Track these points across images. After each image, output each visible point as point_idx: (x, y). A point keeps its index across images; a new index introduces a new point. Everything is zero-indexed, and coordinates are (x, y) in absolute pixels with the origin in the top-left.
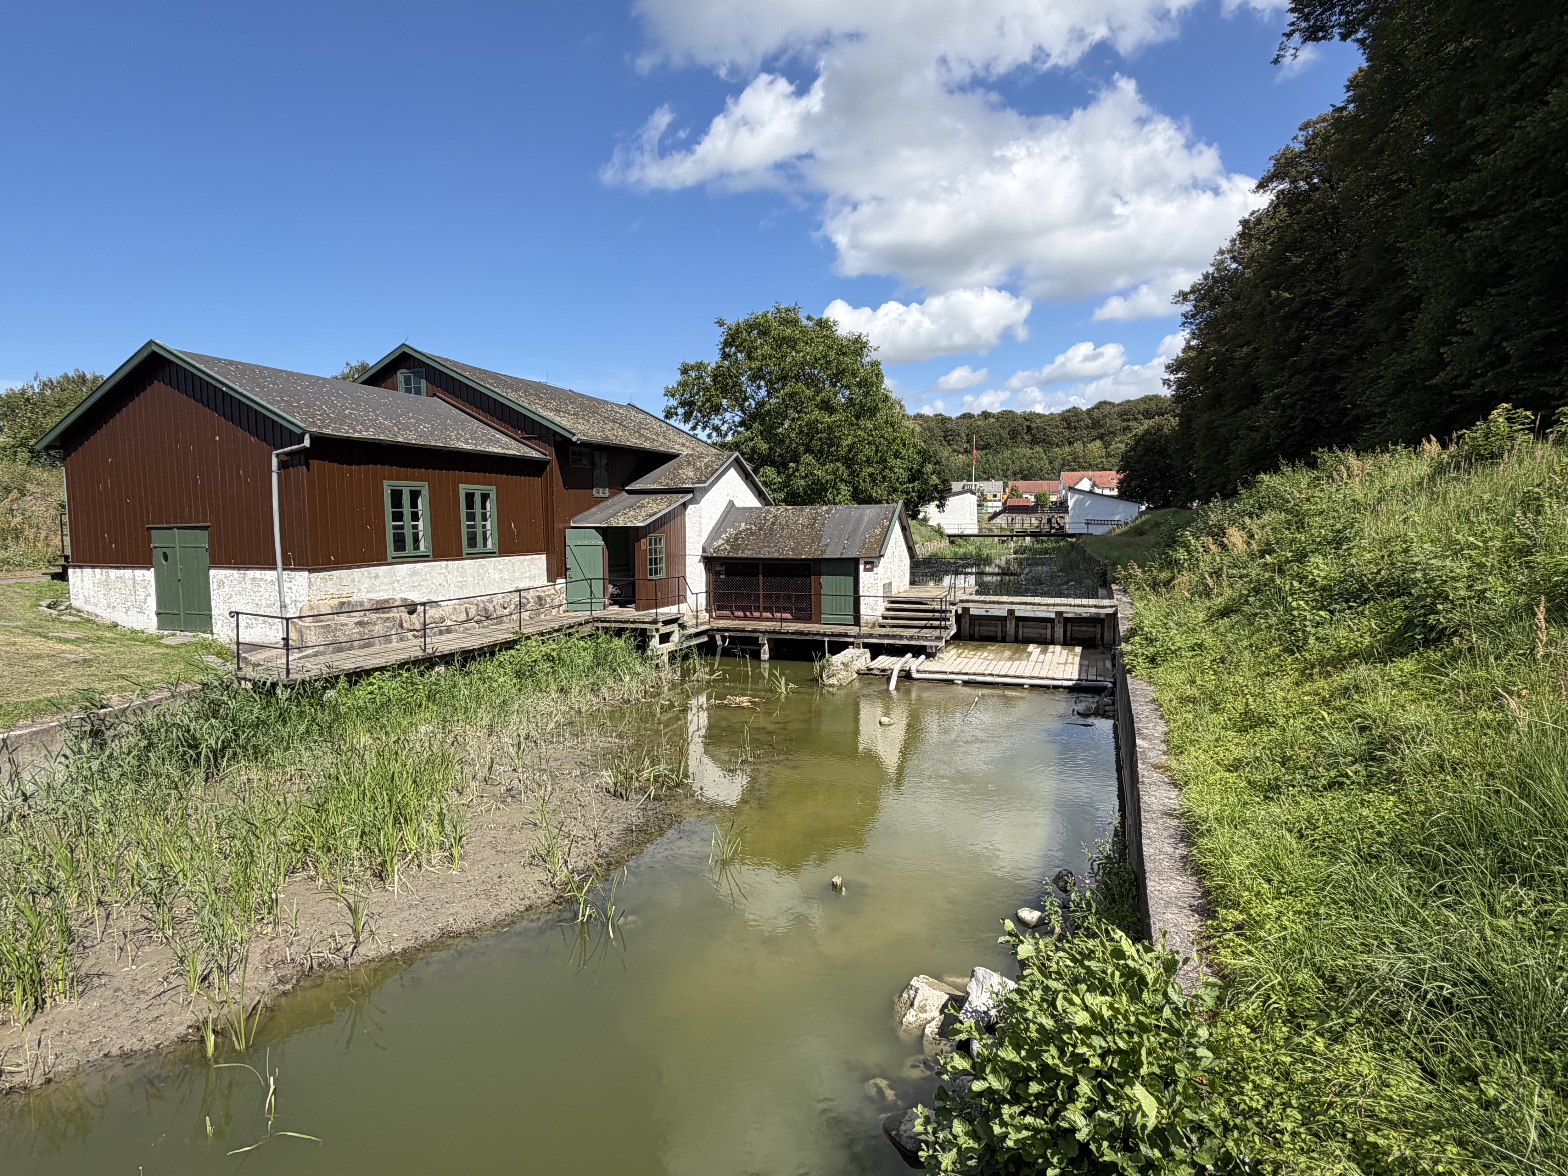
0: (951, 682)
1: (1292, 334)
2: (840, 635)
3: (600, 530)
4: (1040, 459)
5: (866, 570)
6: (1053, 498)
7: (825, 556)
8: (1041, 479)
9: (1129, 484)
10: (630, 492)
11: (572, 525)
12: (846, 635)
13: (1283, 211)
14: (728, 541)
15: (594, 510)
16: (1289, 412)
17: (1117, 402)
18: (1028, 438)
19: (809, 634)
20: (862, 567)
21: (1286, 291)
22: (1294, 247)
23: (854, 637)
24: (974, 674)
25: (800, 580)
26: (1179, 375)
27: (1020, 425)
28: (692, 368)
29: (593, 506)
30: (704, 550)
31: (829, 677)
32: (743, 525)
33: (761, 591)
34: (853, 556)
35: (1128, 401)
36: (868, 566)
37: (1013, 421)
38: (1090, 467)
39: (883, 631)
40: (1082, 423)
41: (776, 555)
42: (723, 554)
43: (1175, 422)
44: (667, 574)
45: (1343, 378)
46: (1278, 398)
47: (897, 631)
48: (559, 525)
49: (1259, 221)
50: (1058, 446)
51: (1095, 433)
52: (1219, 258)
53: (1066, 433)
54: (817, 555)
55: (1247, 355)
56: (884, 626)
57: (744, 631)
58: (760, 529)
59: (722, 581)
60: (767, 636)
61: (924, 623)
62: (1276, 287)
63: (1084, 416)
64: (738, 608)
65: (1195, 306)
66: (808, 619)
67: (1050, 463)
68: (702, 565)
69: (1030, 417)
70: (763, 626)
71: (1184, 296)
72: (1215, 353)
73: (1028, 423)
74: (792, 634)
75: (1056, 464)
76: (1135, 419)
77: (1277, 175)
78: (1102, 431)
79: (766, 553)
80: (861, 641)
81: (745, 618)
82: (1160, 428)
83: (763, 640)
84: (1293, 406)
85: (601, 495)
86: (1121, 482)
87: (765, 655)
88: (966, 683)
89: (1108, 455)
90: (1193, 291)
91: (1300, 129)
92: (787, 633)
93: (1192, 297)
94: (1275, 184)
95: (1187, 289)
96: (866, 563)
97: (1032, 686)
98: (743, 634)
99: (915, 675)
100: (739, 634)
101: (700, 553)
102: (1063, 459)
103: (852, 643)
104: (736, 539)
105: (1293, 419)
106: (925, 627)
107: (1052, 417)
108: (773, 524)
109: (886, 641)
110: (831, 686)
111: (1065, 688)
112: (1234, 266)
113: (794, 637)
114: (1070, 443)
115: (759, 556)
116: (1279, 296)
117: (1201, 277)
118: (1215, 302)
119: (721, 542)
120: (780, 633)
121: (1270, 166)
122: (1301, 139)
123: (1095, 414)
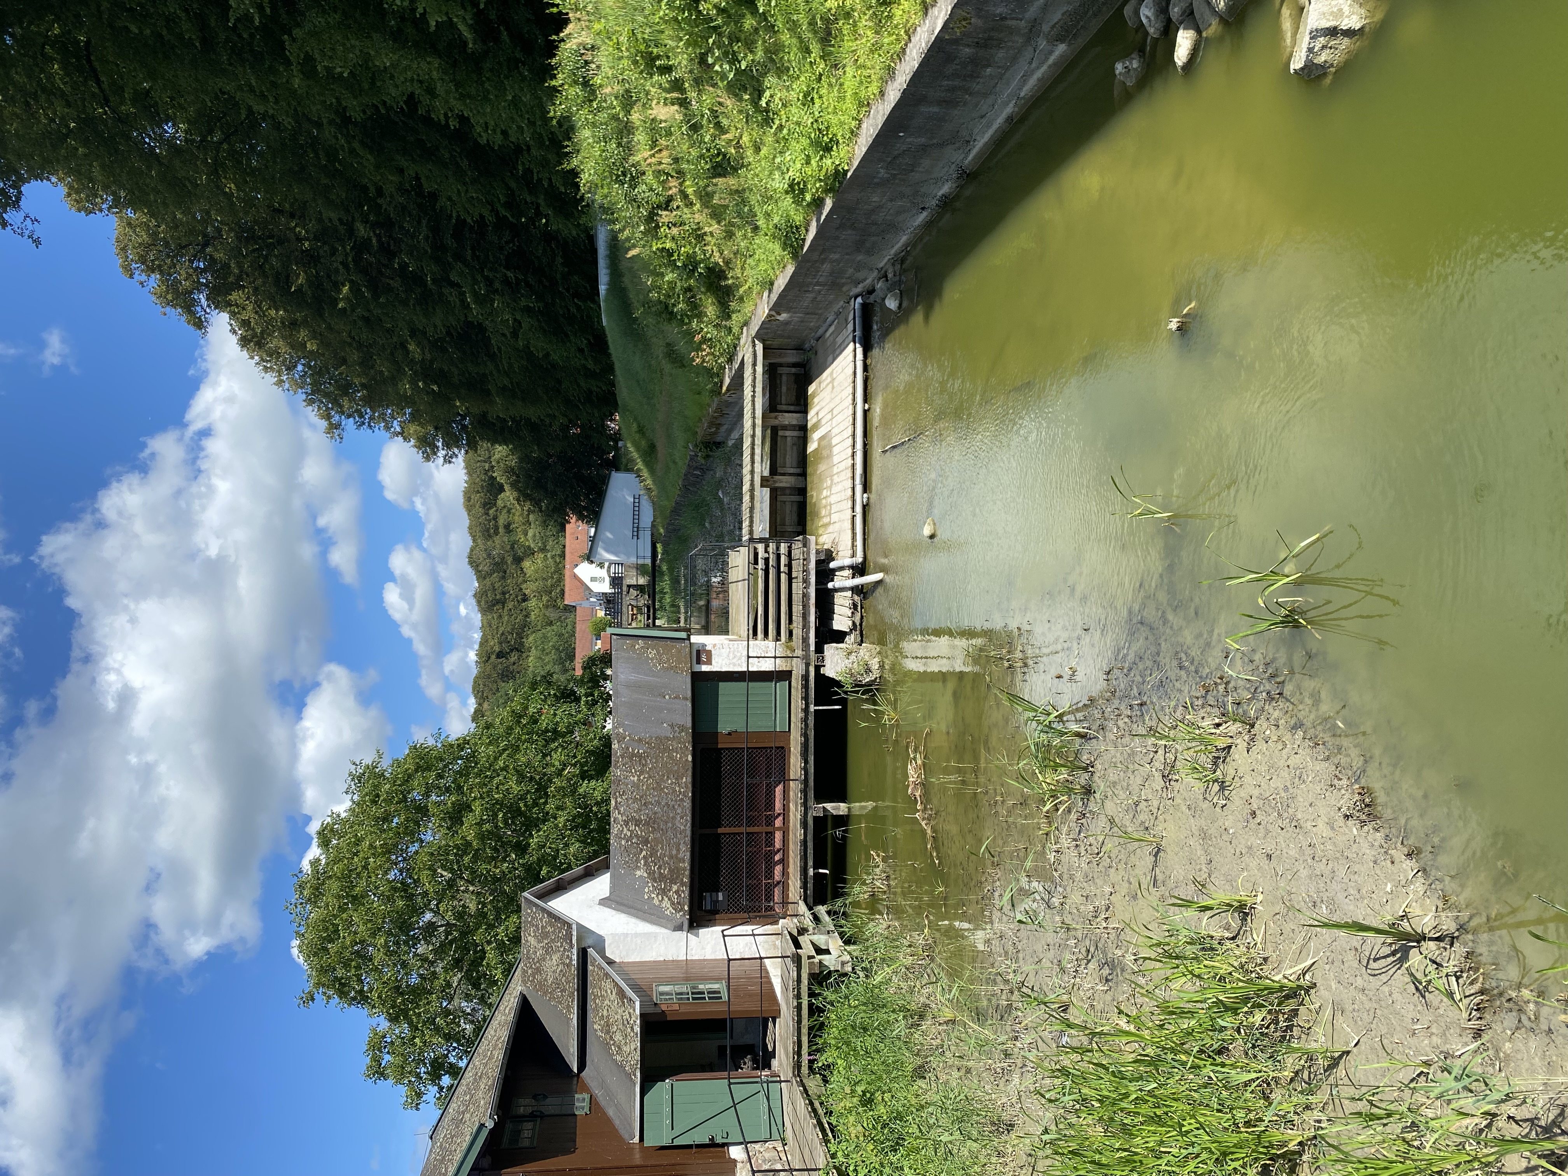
0: (865, 508)
1: (396, 283)
2: (806, 686)
3: (647, 1084)
4: (545, 637)
5: (709, 662)
6: (601, 614)
7: (689, 724)
8: (573, 634)
9: (585, 508)
10: (582, 1065)
11: (636, 1140)
12: (806, 677)
13: (235, 296)
14: (664, 892)
15: (611, 1112)
16: (497, 285)
17: (471, 543)
18: (514, 657)
19: (805, 735)
20: (705, 668)
21: (339, 291)
22: (282, 280)
23: (807, 665)
24: (853, 478)
25: (726, 768)
26: (440, 444)
27: (494, 667)
28: (377, 1060)
29: (604, 1114)
30: (679, 928)
31: (868, 670)
32: (638, 873)
33: (742, 829)
34: (689, 680)
35: (470, 528)
36: (704, 658)
37: (489, 677)
38: (559, 571)
39: (798, 632)
40: (497, 585)
41: (688, 804)
42: (685, 894)
43: (500, 451)
44: (717, 980)
45: (459, 216)
46: (481, 300)
47: (797, 609)
48: (637, 1158)
49: (245, 324)
50: (526, 616)
51: (512, 569)
52: (287, 386)
53: (510, 605)
54: (686, 737)
55: (418, 344)
56: (791, 633)
57: (804, 843)
58: (646, 842)
59: (728, 898)
60: (811, 802)
61: (783, 577)
62: (335, 301)
63: (488, 582)
64: (770, 874)
65: (349, 416)
66: (782, 752)
67: (551, 624)
68: (702, 931)
69: (485, 656)
70: (795, 814)
71: (333, 427)
72: (414, 384)
73: (493, 657)
74: (806, 762)
75: (553, 615)
76: (495, 518)
77: (189, 307)
78: (509, 560)
79: (684, 824)
80: (813, 655)
81: (784, 861)
82: (510, 471)
83: (817, 809)
84: (489, 282)
85: (586, 1104)
86: (581, 517)
87: (839, 808)
88: (866, 488)
89: (543, 550)
90: (328, 417)
91: (131, 276)
92: (806, 769)
93: (336, 418)
94: (199, 309)
95: (324, 424)
96: (699, 662)
97: (865, 401)
98: (810, 845)
99: (859, 559)
100: (810, 851)
101: (682, 935)
102: (547, 607)
103: (818, 668)
104: (662, 878)
105: (506, 281)
106: (790, 574)
107: (487, 627)
108: (638, 823)
109: (812, 618)
110: (882, 667)
111: (865, 356)
112: (300, 368)
113: (811, 759)
114: (525, 599)
115: (689, 833)
116: (347, 299)
117: (310, 408)
118: (345, 389)
119: (666, 903)
120: (806, 781)
121: (175, 314)
122: (144, 277)
123: (485, 568)
